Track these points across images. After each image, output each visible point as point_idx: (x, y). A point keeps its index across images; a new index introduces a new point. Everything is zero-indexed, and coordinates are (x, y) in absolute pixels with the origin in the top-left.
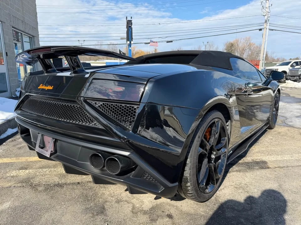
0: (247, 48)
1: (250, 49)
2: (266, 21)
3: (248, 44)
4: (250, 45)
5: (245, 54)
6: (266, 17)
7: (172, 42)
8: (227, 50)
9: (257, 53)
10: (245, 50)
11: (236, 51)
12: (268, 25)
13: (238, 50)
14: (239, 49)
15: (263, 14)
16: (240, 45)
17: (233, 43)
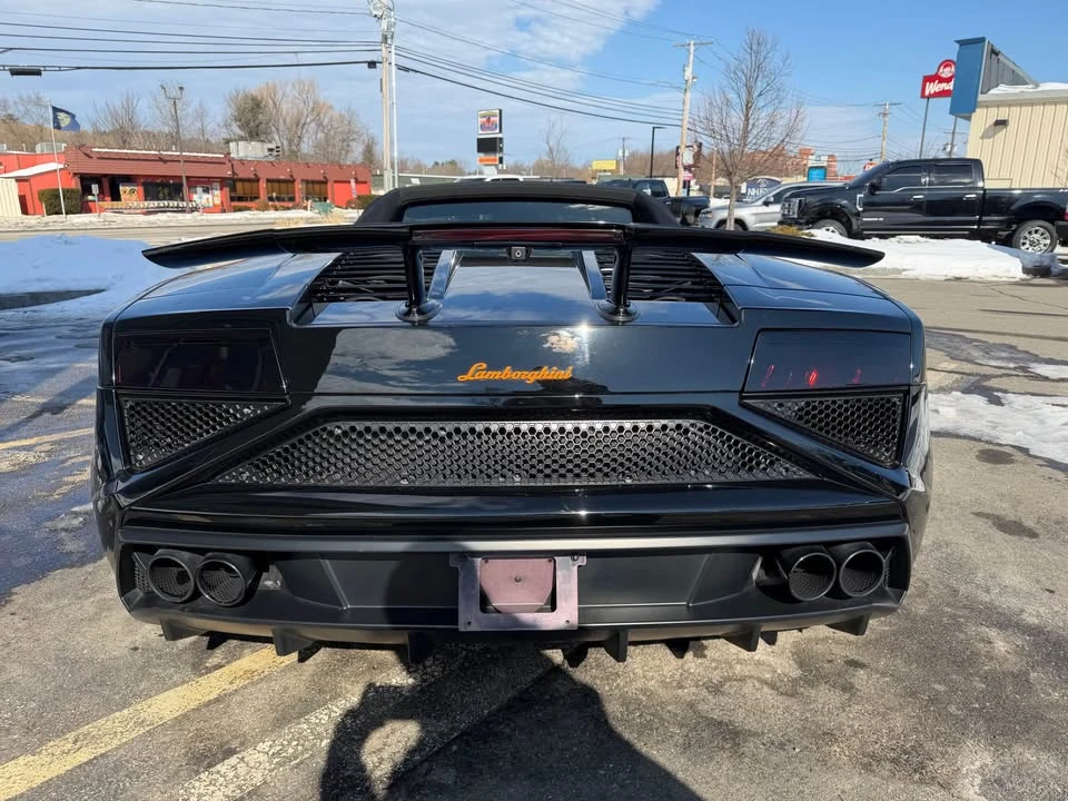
0: (308, 120)
1: (320, 124)
2: (385, 38)
3: (311, 105)
4: (317, 109)
5: (305, 140)
6: (384, 24)
7: (38, 73)
8: (240, 120)
9: (344, 141)
10: (305, 124)
11: (273, 128)
12: (393, 51)
13: (282, 127)
14: (281, 121)
15: (375, 13)
16: (284, 107)
17: (260, 98)
